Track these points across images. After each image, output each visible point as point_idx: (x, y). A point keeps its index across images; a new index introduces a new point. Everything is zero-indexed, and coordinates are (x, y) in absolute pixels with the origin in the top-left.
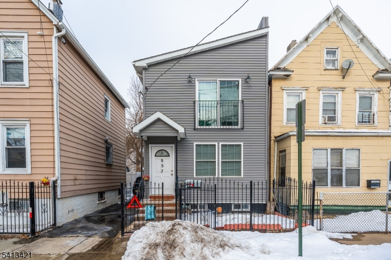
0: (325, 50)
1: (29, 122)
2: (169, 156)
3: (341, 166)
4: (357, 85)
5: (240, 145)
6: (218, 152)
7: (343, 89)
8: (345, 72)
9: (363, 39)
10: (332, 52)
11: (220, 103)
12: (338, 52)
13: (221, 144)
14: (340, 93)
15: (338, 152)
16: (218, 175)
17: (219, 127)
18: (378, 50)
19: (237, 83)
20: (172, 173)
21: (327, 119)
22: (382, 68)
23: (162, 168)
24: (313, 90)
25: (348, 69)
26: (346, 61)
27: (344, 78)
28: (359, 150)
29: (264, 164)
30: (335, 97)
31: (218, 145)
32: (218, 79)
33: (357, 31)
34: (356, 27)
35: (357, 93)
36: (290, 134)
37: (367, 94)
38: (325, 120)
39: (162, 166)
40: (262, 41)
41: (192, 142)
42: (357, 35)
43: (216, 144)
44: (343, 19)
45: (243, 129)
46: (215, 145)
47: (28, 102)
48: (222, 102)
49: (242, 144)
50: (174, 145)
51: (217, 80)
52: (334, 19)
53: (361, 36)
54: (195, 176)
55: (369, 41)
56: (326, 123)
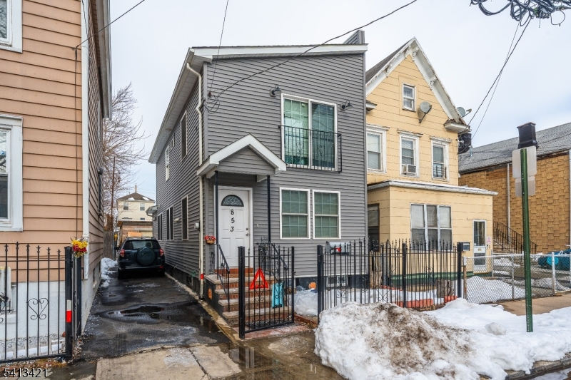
0: (403, 86)
1: (20, 123)
2: (243, 206)
3: (436, 225)
4: (433, 133)
5: (336, 195)
6: (311, 202)
7: (420, 135)
8: (421, 115)
9: (436, 82)
10: (408, 91)
11: (313, 134)
12: (415, 91)
13: (314, 191)
14: (417, 139)
15: (433, 209)
16: (312, 236)
17: (309, 167)
18: (449, 97)
19: (331, 109)
20: (247, 232)
21: (407, 169)
22: (451, 118)
23: (233, 225)
24: (393, 131)
25: (425, 113)
26: (424, 103)
27: (420, 123)
28: (450, 208)
29: (364, 222)
30: (412, 143)
31: (311, 193)
32: (310, 100)
33: (431, 72)
34: (430, 66)
35: (432, 142)
36: (391, 183)
37: (439, 144)
38: (405, 170)
39: (233, 220)
40: (359, 59)
41: (277, 186)
42: (430, 77)
43: (308, 190)
44: (419, 54)
45: (339, 172)
46: (306, 193)
47: (19, 82)
48: (316, 132)
49: (339, 192)
50: (251, 189)
51: (308, 101)
52: (410, 52)
53: (435, 78)
54: (281, 238)
55: (441, 85)
56: (405, 174)
